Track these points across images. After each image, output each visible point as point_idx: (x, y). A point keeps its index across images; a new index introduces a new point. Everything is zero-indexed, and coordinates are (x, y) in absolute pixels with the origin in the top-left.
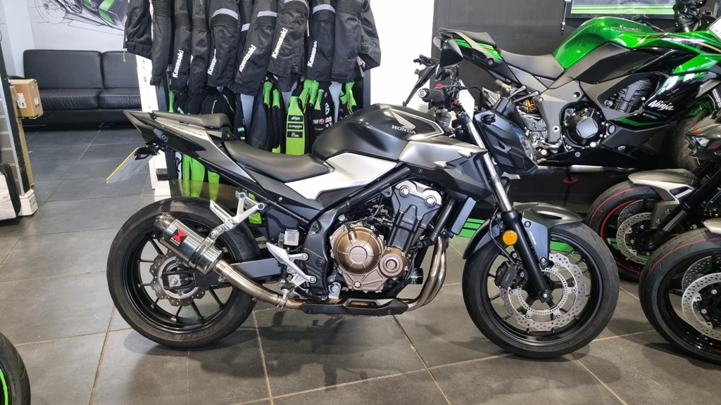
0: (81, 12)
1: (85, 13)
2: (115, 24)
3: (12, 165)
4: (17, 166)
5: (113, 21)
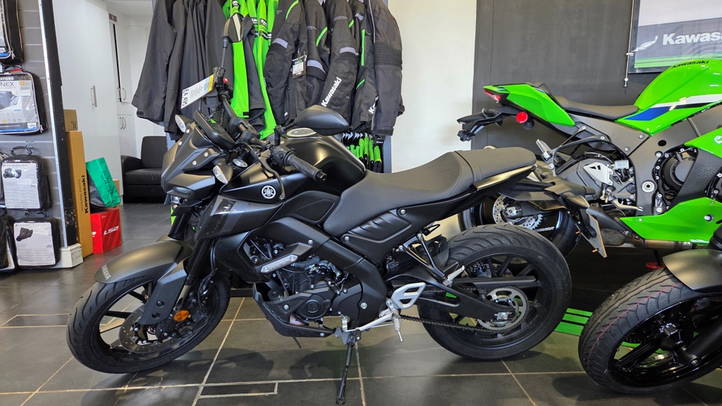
3: (59, 218)
4: (63, 220)
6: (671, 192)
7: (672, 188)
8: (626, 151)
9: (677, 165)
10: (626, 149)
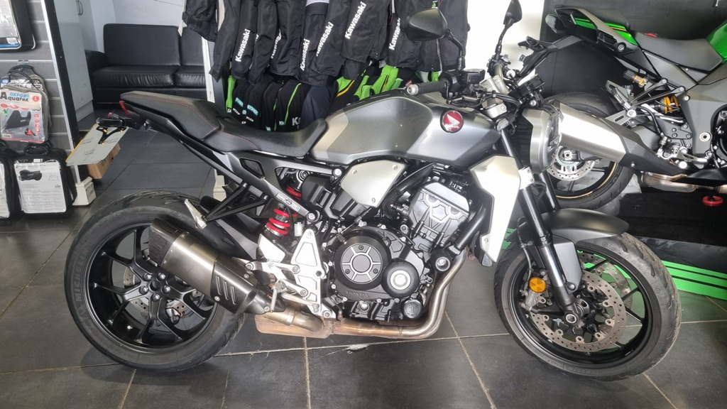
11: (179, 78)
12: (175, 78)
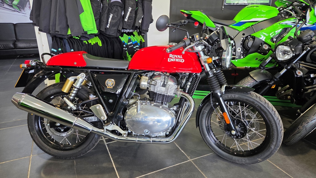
0: (4, 6)
1: (6, 6)
2: (21, 11)
5: (19, 9)
6: (246, 51)
7: (246, 50)
8: (232, 37)
9: (248, 42)
10: (233, 36)
11: (17, 45)
12: (14, 44)
